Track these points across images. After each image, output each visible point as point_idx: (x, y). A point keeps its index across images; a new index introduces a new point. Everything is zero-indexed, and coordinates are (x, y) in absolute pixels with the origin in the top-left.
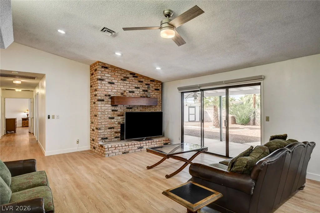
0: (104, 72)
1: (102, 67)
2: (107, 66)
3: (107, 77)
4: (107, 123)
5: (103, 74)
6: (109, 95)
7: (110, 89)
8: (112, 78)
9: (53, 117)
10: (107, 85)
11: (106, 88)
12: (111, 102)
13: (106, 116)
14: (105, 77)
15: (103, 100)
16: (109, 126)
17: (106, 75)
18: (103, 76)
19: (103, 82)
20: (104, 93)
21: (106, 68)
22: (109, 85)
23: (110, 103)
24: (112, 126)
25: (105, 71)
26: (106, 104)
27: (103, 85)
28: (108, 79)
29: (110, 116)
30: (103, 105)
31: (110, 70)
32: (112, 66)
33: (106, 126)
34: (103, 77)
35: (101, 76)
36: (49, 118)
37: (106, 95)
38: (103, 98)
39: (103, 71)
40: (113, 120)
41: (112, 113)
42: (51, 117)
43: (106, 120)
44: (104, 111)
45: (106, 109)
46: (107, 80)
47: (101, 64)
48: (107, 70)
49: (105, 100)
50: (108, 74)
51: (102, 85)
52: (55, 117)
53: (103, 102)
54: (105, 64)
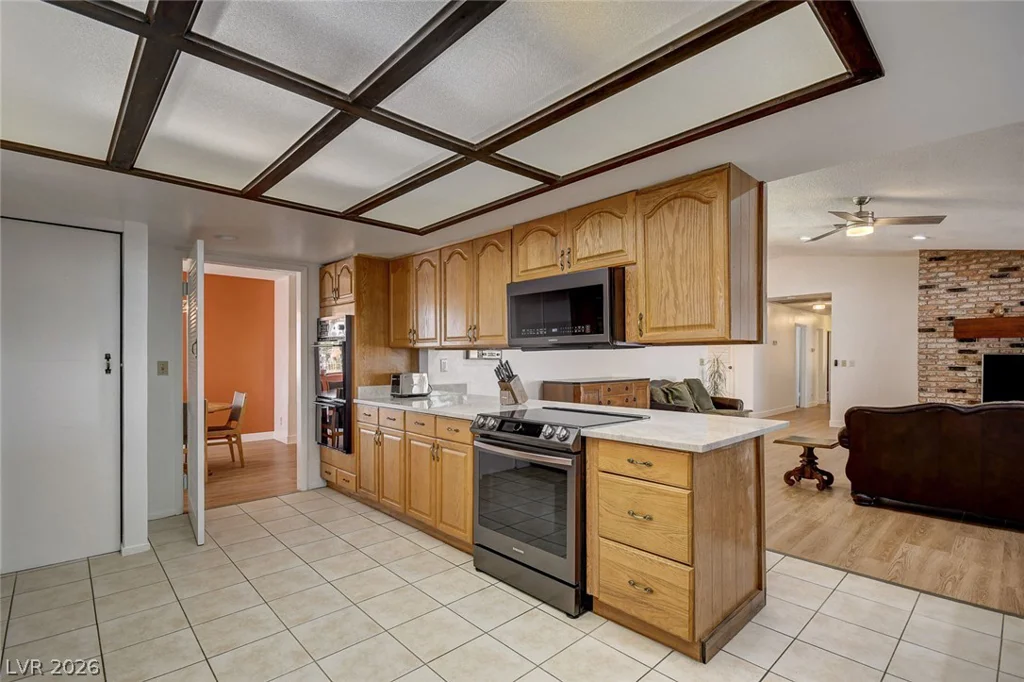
0: (936, 270)
1: (931, 260)
2: (943, 254)
3: (943, 278)
4: (943, 379)
5: (933, 275)
6: (952, 318)
7: (952, 304)
8: (960, 279)
9: (844, 364)
10: (944, 296)
11: (943, 302)
12: (955, 332)
13: (940, 363)
14: (940, 280)
15: (933, 330)
16: (950, 385)
17: (941, 275)
18: (931, 278)
19: (931, 292)
20: (935, 314)
21: (943, 259)
22: (951, 295)
23: (952, 334)
24: (960, 386)
25: (938, 266)
26: (940, 337)
27: (933, 297)
28: (947, 282)
29: (952, 363)
30: (930, 341)
31: (953, 261)
32: (958, 253)
33: (943, 384)
34: (932, 281)
35: (927, 279)
36: (836, 365)
37: (940, 319)
38: (931, 326)
39: (934, 267)
40: (961, 374)
41: (959, 356)
42: (840, 363)
43: (938, 373)
44: (936, 352)
45: (941, 349)
46: (944, 286)
47: (926, 254)
48: (944, 264)
49: (938, 329)
50: (947, 271)
51: (930, 297)
52: (848, 364)
53: (931, 334)
54: (937, 251)
